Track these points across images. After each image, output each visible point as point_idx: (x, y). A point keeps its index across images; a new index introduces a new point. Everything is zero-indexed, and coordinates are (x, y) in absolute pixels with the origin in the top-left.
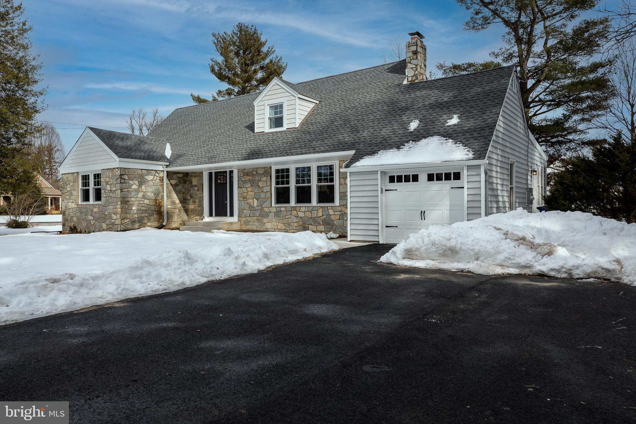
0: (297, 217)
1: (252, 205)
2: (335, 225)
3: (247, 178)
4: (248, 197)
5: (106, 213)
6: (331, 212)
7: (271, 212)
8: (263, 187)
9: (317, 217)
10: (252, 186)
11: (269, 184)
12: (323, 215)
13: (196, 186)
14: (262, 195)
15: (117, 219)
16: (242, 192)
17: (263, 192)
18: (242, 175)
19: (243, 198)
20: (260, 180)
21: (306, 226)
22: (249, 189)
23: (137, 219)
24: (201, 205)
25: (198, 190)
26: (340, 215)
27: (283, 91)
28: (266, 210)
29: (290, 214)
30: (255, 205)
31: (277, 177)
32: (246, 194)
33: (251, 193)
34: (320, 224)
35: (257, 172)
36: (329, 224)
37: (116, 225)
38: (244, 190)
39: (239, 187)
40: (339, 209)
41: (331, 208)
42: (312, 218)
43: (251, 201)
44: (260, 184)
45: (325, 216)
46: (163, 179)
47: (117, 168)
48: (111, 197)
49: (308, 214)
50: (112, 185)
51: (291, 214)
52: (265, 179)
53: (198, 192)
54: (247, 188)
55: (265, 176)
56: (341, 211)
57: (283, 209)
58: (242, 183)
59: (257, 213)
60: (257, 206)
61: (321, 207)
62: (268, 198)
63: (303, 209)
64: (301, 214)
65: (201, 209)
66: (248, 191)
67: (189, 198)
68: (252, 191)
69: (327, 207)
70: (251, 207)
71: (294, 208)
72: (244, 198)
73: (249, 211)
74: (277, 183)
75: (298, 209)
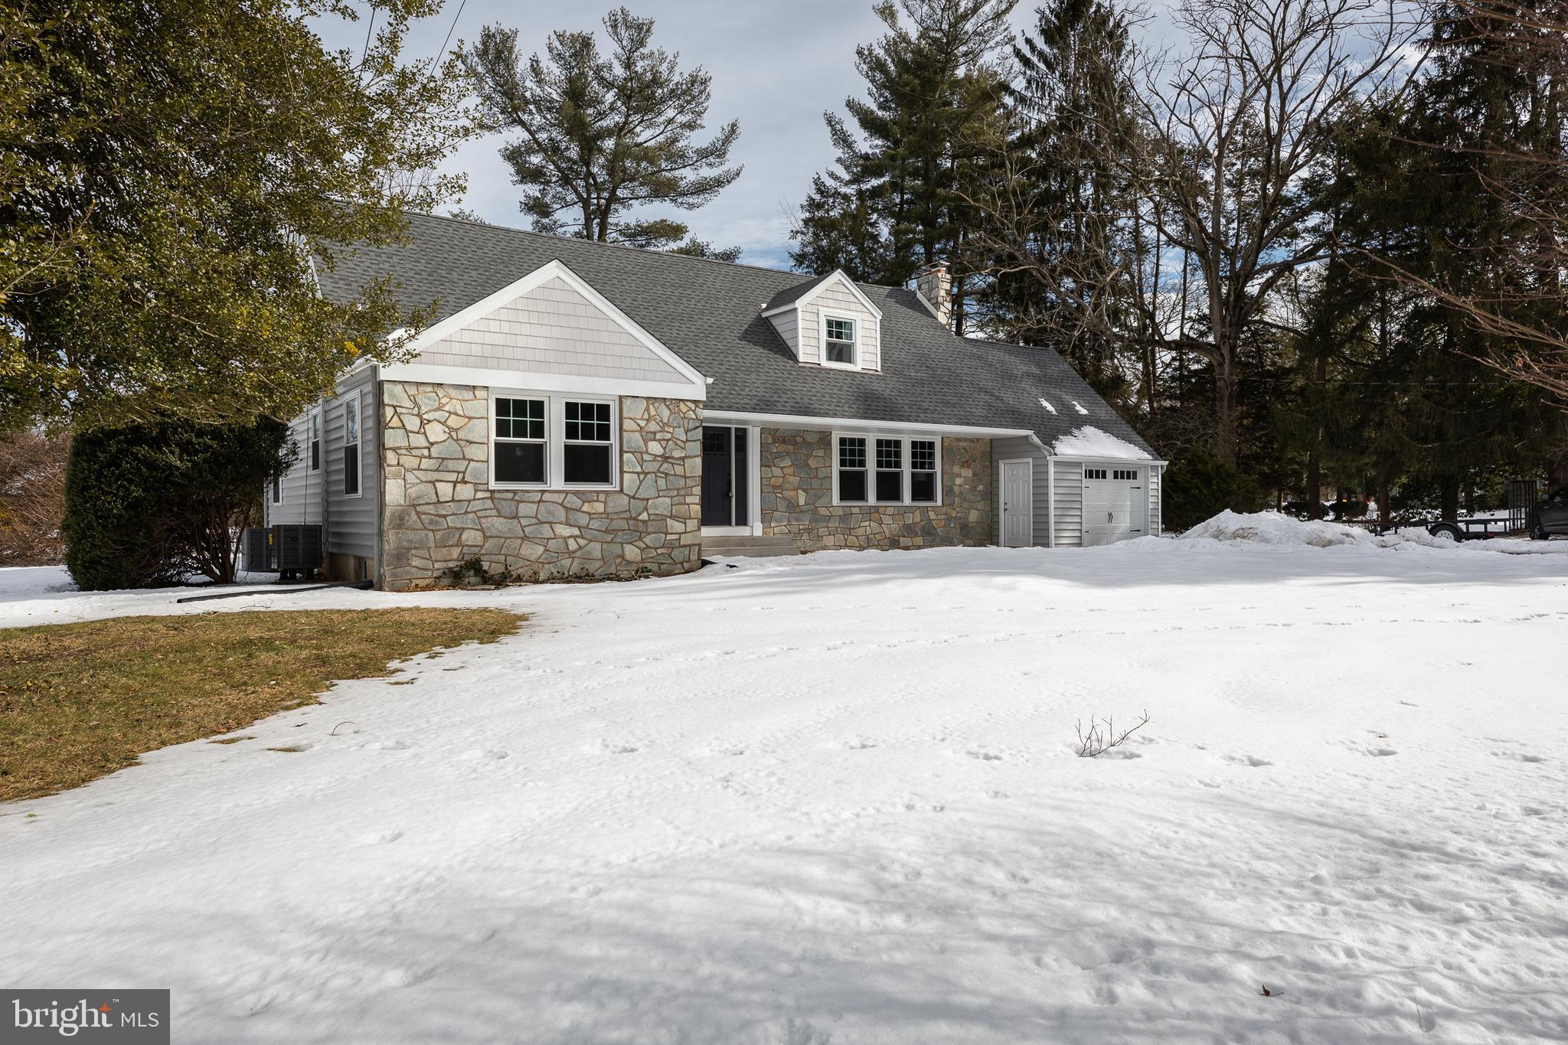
0: (880, 524)
1: (795, 501)
2: (939, 535)
3: (782, 448)
4: (785, 486)
5: (641, 518)
6: (932, 515)
7: (833, 515)
8: (818, 469)
9: (913, 523)
10: (793, 464)
12: (921, 521)
14: (816, 484)
15: (686, 532)
16: (771, 476)
17: (818, 477)
18: (770, 441)
19: (773, 487)
20: (811, 455)
21: (895, 538)
22: (789, 471)
26: (945, 520)
27: (852, 298)
28: (823, 511)
30: (802, 501)
31: (842, 452)
32: (783, 479)
33: (791, 479)
34: (916, 535)
35: (804, 439)
36: (929, 534)
37: (685, 546)
38: (776, 471)
39: (764, 464)
41: (932, 509)
42: (905, 525)
43: (791, 494)
44: (812, 463)
45: (924, 522)
47: (695, 402)
48: (666, 474)
49: (899, 519)
50: (670, 443)
51: (870, 520)
52: (820, 453)
54: (782, 468)
55: (820, 448)
56: (947, 513)
57: (854, 510)
58: (770, 457)
60: (806, 504)
61: (919, 507)
62: (826, 489)
63: (890, 511)
66: (786, 474)
68: (794, 475)
69: (927, 507)
70: (793, 506)
71: (876, 509)
72: (775, 487)
73: (789, 514)
74: (843, 463)
75: (881, 510)
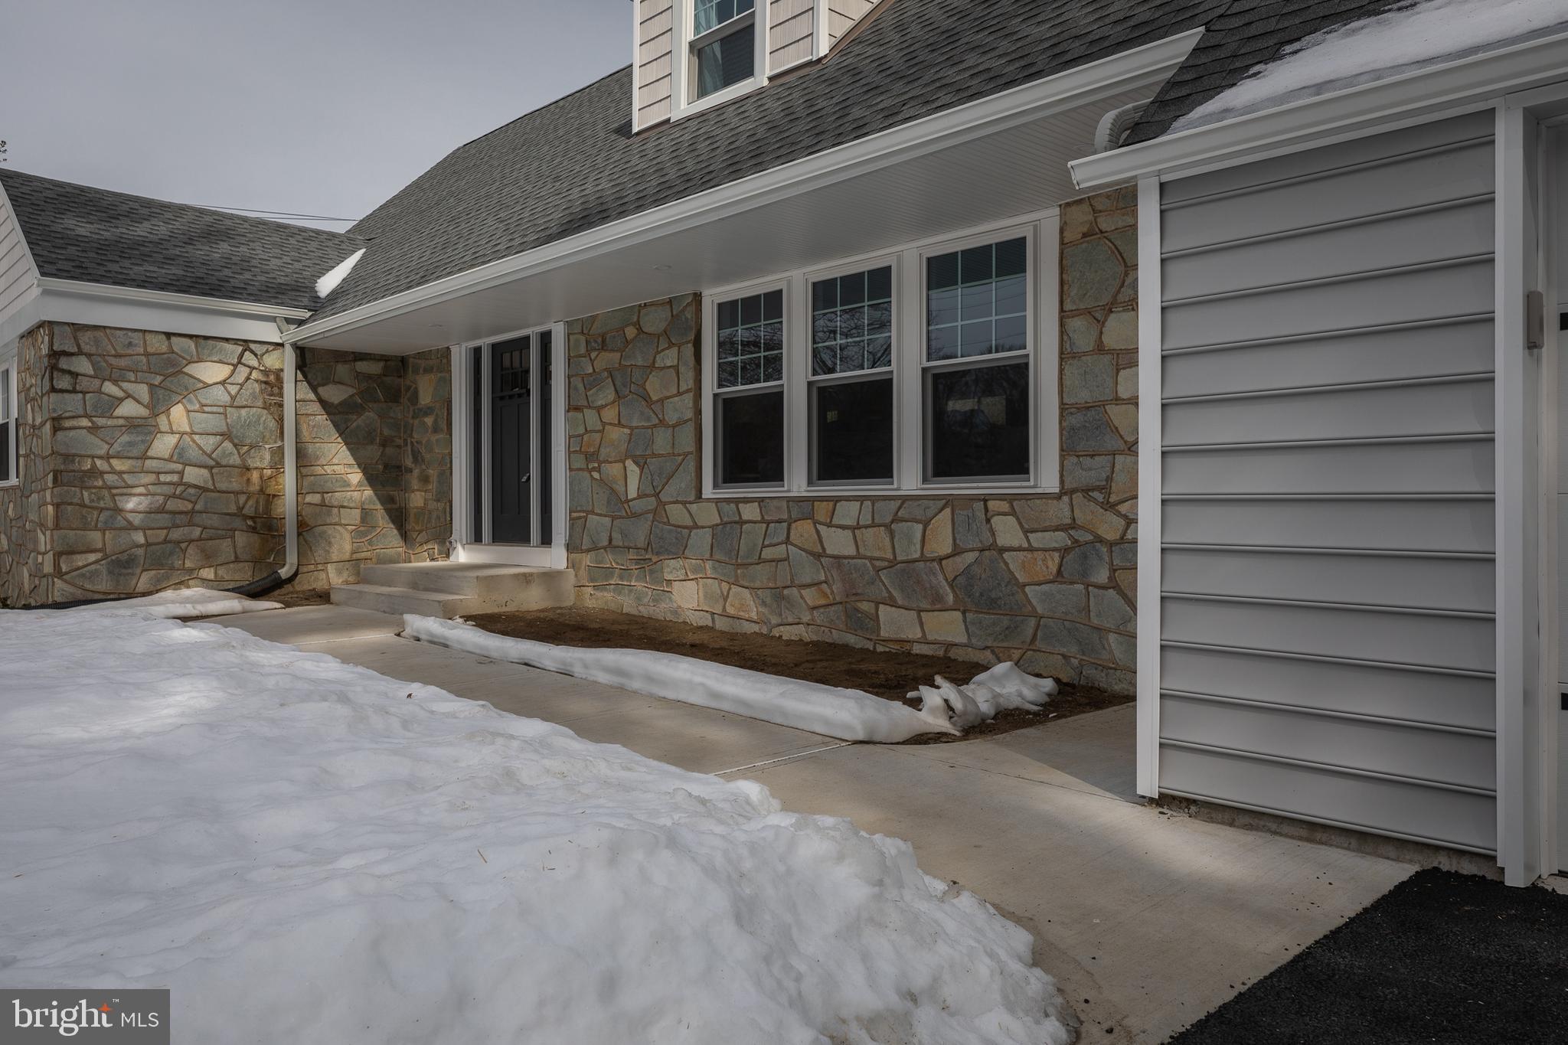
0: (818, 556)
1: (620, 489)
2: (1034, 614)
3: (603, 361)
4: (604, 452)
5: (27, 526)
6: (1007, 531)
7: (696, 526)
8: (662, 401)
9: (923, 559)
10: (619, 396)
11: (691, 384)
12: (957, 551)
13: (428, 411)
14: (661, 441)
15: (46, 551)
16: (581, 430)
17: (662, 422)
18: (583, 350)
19: (586, 456)
20: (652, 366)
21: (865, 606)
22: (610, 415)
23: (140, 552)
24: (445, 495)
25: (436, 429)
26: (1064, 551)
28: (677, 514)
29: (783, 537)
30: (632, 493)
31: (726, 347)
32: (597, 436)
33: (616, 434)
34: (937, 603)
35: (640, 329)
36: (990, 604)
37: (46, 575)
38: (590, 416)
39: (572, 408)
40: (1060, 512)
41: (1004, 506)
42: (893, 563)
43: (613, 470)
44: (654, 387)
45: (970, 557)
46: (279, 380)
49: (876, 542)
51: (787, 541)
52: (669, 358)
53: (434, 438)
54: (599, 409)
55: (671, 345)
56: (1073, 525)
57: (750, 512)
58: (580, 386)
59: (640, 534)
60: (639, 497)
61: (949, 501)
62: (686, 455)
63: (848, 513)
64: (838, 543)
65: (445, 509)
66: (604, 424)
67: (408, 462)
68: (620, 424)
69: (985, 499)
70: (617, 500)
71: (804, 507)
72: (589, 457)
73: (607, 521)
74: (727, 375)
75: (821, 511)
